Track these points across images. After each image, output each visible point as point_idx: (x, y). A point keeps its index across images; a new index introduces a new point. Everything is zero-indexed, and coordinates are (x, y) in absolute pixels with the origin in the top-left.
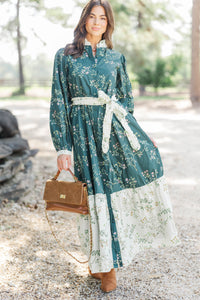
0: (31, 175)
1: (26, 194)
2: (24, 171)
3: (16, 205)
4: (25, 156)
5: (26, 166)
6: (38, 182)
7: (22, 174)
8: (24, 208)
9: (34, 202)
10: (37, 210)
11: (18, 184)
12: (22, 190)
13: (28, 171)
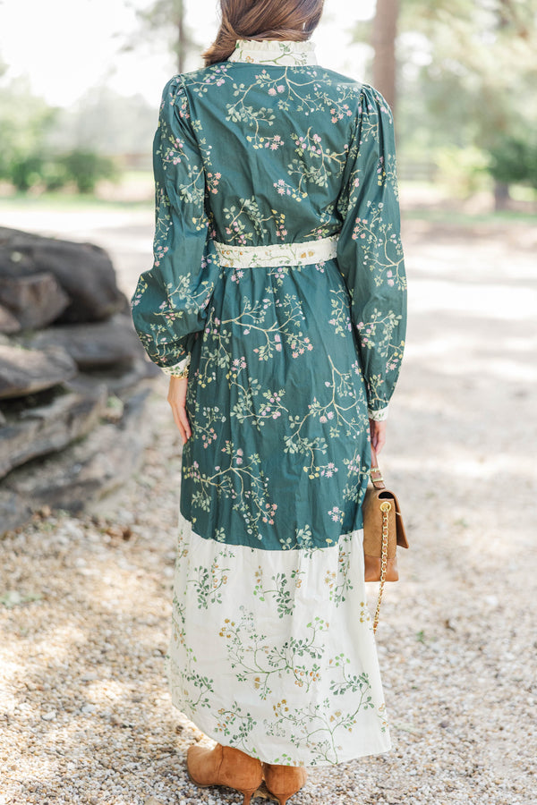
0: (139, 434)
1: (104, 496)
2: (119, 423)
3: (71, 526)
4: (128, 379)
5: (127, 408)
6: (153, 457)
7: (108, 431)
8: (93, 536)
9: (127, 516)
10: (126, 546)
11: (85, 464)
12: (93, 484)
13: (131, 423)
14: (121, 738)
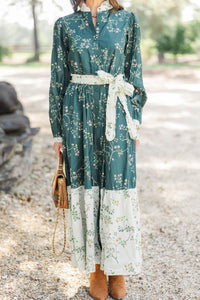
0: (30, 158)
1: (19, 184)
2: (21, 154)
3: (6, 197)
4: (24, 136)
5: (24, 148)
6: (36, 167)
7: (18, 157)
8: (16, 201)
9: (28, 191)
10: (29, 204)
11: (10, 171)
12: (14, 180)
13: (26, 153)
14: (35, 285)
